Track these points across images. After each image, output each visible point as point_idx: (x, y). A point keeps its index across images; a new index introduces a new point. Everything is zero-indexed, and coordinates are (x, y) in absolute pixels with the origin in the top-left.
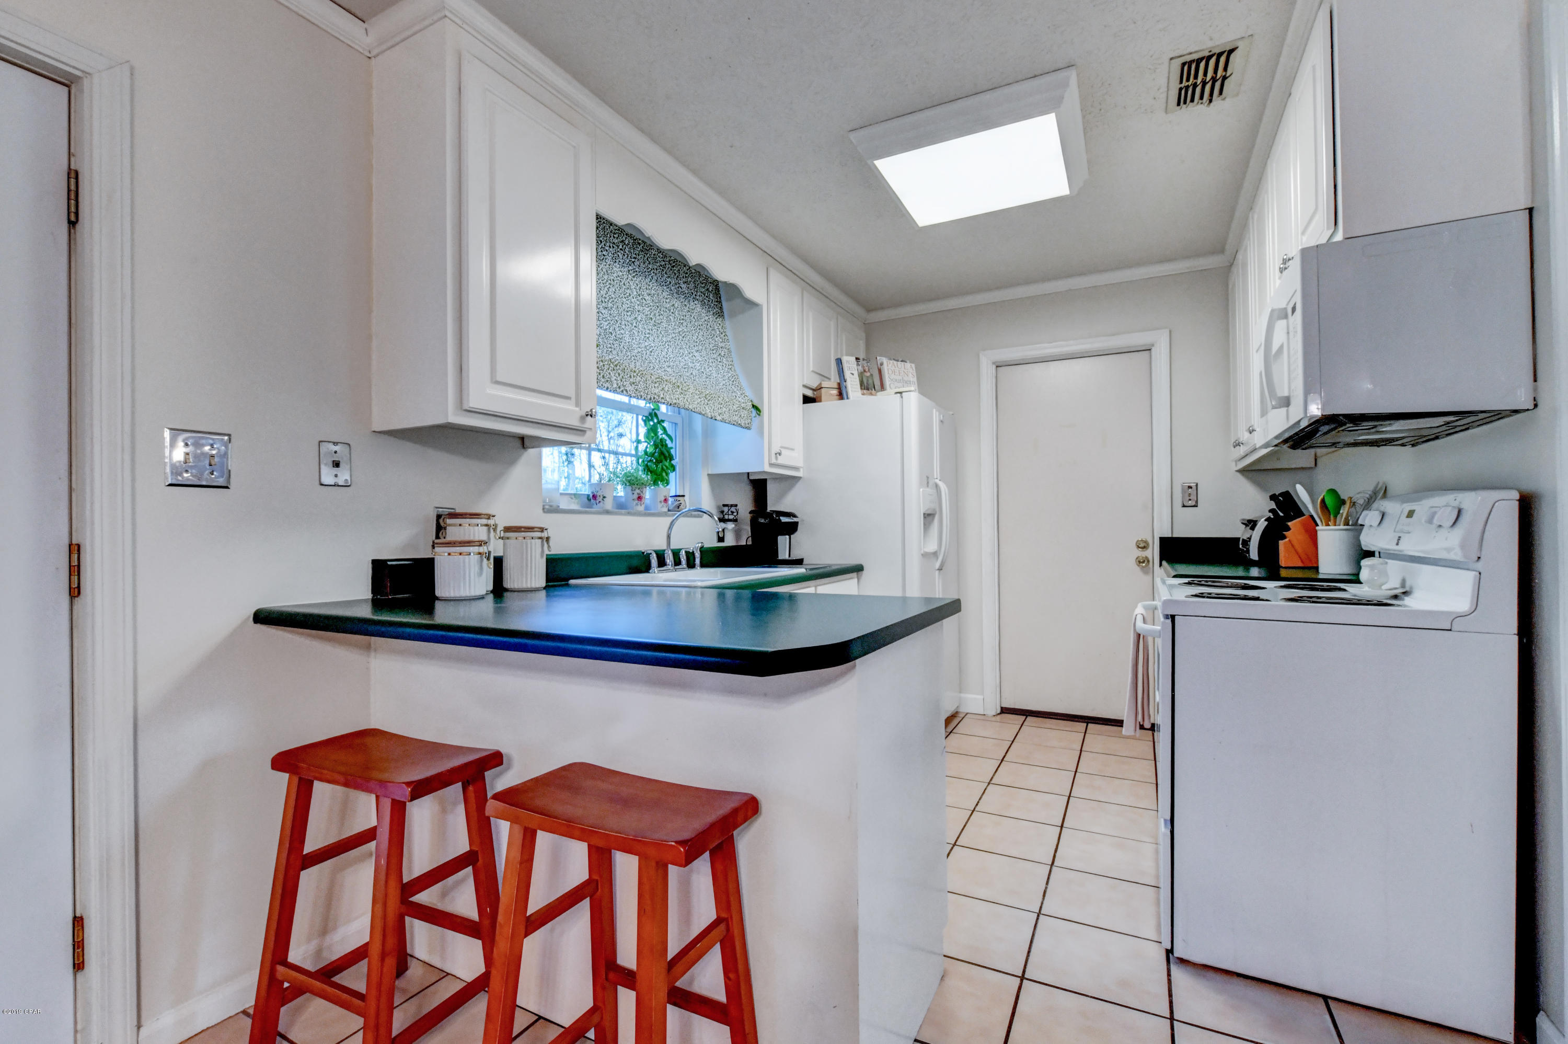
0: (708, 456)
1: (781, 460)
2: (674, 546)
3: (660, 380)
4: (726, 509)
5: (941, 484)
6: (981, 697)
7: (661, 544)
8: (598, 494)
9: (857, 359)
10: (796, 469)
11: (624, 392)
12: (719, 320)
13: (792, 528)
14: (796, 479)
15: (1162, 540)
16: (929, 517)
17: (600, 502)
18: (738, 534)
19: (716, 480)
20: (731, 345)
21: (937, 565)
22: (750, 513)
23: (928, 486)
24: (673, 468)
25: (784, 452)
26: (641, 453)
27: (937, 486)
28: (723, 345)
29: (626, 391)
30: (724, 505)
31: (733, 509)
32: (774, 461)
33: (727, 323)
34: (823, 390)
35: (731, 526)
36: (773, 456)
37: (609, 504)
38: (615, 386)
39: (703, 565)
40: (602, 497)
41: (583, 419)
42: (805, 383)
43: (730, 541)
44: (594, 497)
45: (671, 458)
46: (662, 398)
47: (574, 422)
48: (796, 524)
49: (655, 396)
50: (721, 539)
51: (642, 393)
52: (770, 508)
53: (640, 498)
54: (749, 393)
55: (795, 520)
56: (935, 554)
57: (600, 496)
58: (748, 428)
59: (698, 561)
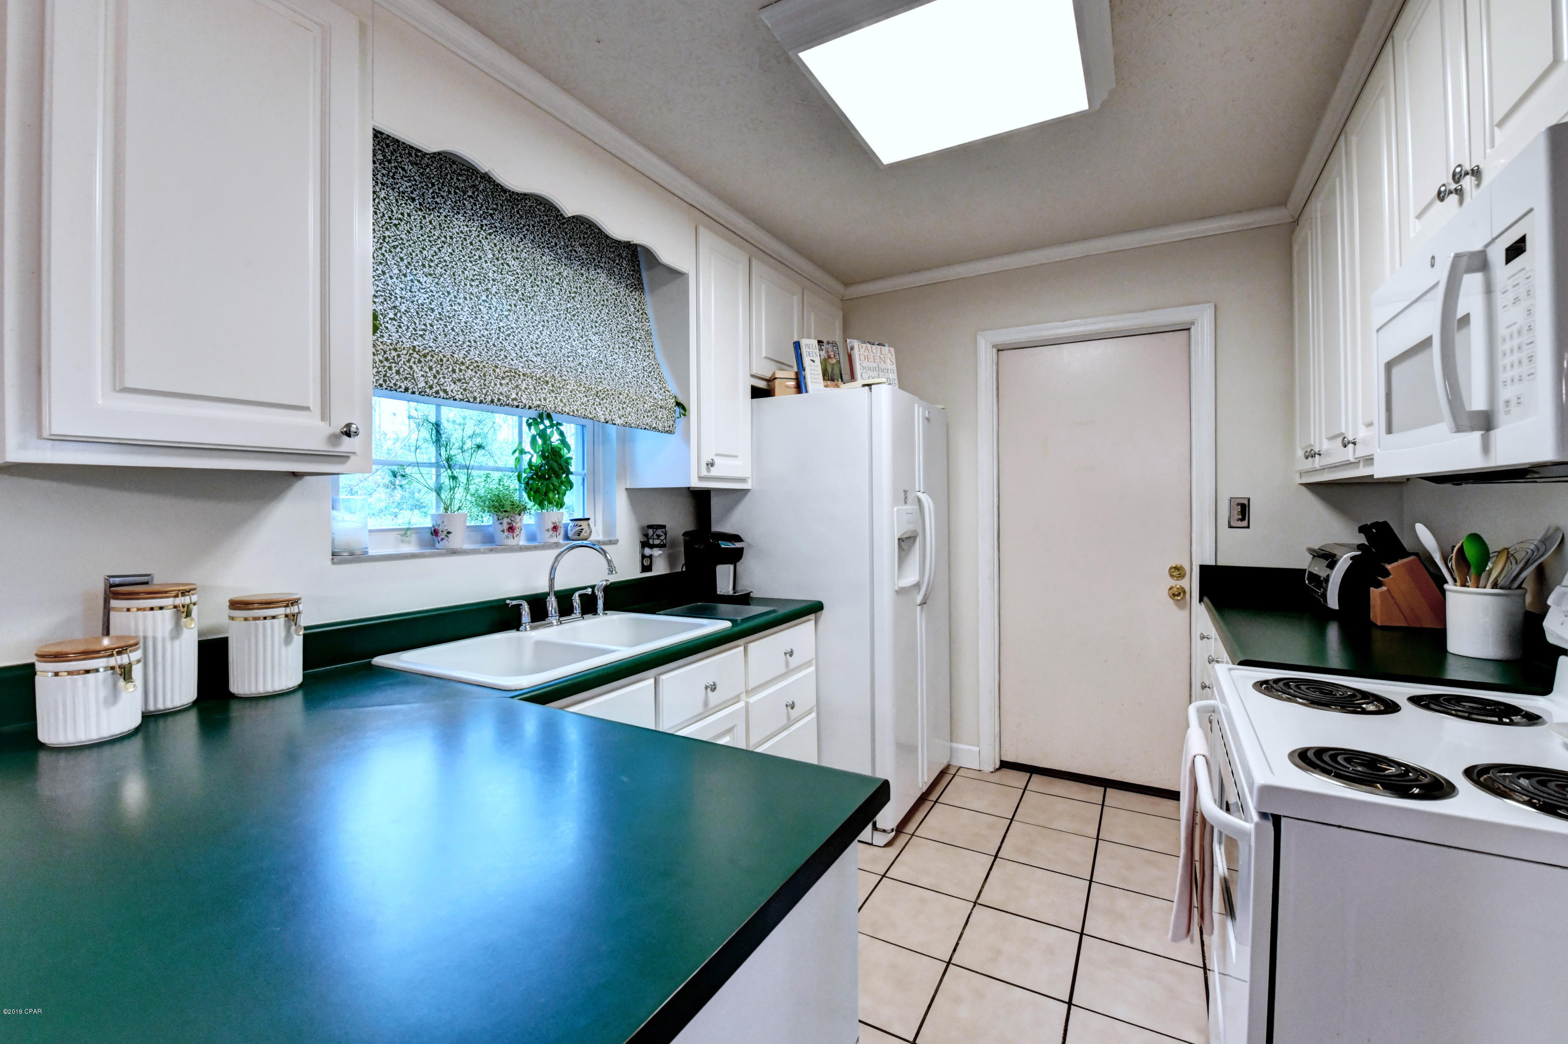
0: (625, 465)
1: (714, 472)
2: (559, 586)
3: (513, 374)
4: (650, 532)
5: (925, 498)
6: (976, 749)
7: (540, 585)
8: (440, 529)
9: (820, 342)
10: (743, 480)
11: (442, 394)
12: (636, 294)
13: (735, 556)
14: (745, 492)
15: (1203, 568)
16: (906, 543)
17: (442, 539)
18: (672, 560)
19: (636, 495)
20: (653, 326)
21: (919, 599)
22: (685, 534)
23: (906, 503)
24: (571, 485)
25: (718, 461)
26: (525, 465)
27: (919, 500)
28: (639, 325)
29: (445, 391)
30: (650, 527)
31: (659, 532)
32: (704, 473)
33: (648, 298)
34: (777, 381)
35: (656, 552)
36: (704, 466)
37: (458, 540)
38: (422, 385)
39: (607, 608)
40: (445, 533)
41: (334, 439)
42: (754, 372)
43: (660, 568)
44: (435, 532)
45: (569, 473)
46: (515, 399)
47: (317, 444)
48: (742, 549)
49: (501, 397)
50: (646, 569)
51: (476, 394)
52: (716, 528)
53: (511, 529)
54: (673, 387)
55: (738, 545)
56: (917, 586)
57: (442, 531)
58: (670, 432)
59: (600, 603)
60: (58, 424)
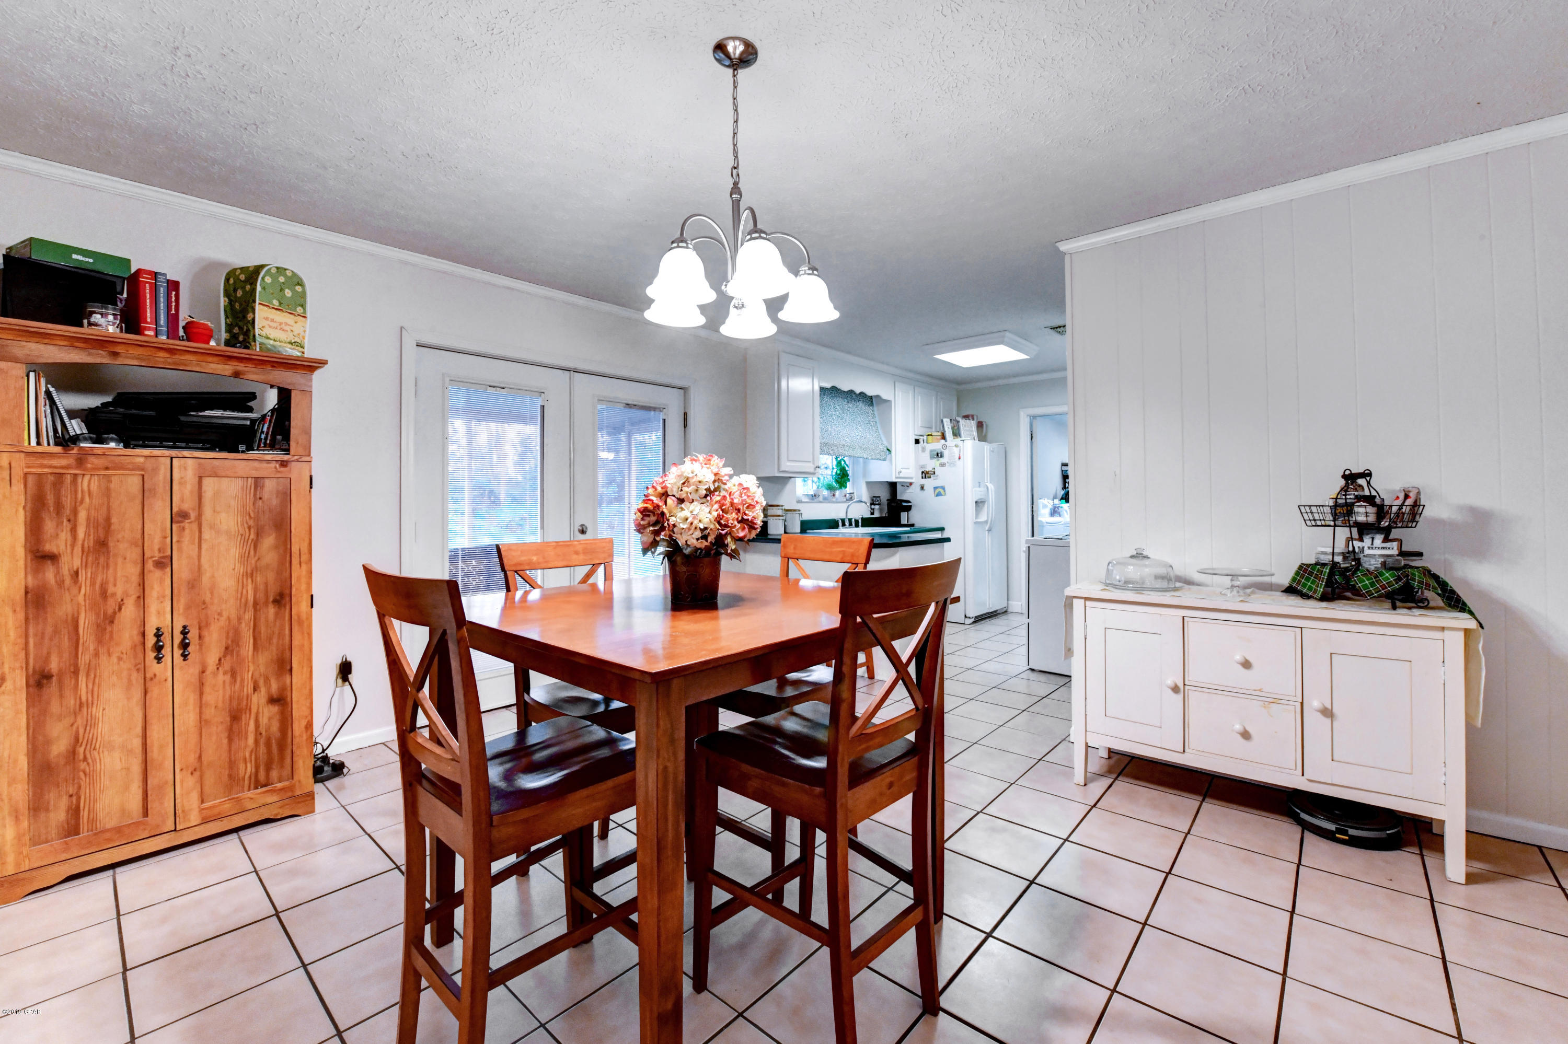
0: (865, 474)
1: (901, 475)
2: (849, 517)
3: (844, 446)
4: (875, 499)
5: (991, 486)
7: (844, 517)
10: (911, 478)
12: (871, 408)
13: (908, 509)
14: (911, 484)
16: (979, 504)
17: (817, 498)
18: (881, 510)
19: (870, 484)
20: (877, 419)
21: (987, 528)
22: (888, 500)
23: (979, 486)
24: (849, 480)
25: (903, 471)
26: (834, 474)
27: (987, 488)
28: (873, 420)
29: (830, 454)
30: (874, 497)
31: (878, 499)
32: (897, 475)
33: (875, 408)
35: (877, 507)
36: (897, 473)
37: (821, 499)
39: (862, 526)
40: (818, 495)
41: (815, 469)
42: (916, 433)
43: (877, 515)
44: (815, 495)
45: (848, 475)
47: (812, 470)
48: (911, 506)
50: (872, 514)
52: (898, 498)
53: (834, 495)
54: (885, 443)
55: (910, 504)
56: (986, 522)
58: (885, 460)
59: (860, 524)
60: (783, 468)
